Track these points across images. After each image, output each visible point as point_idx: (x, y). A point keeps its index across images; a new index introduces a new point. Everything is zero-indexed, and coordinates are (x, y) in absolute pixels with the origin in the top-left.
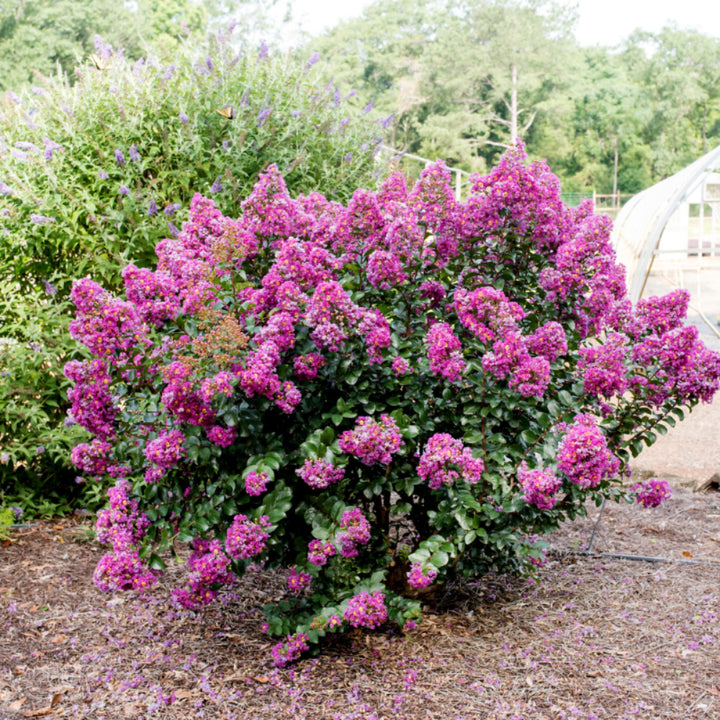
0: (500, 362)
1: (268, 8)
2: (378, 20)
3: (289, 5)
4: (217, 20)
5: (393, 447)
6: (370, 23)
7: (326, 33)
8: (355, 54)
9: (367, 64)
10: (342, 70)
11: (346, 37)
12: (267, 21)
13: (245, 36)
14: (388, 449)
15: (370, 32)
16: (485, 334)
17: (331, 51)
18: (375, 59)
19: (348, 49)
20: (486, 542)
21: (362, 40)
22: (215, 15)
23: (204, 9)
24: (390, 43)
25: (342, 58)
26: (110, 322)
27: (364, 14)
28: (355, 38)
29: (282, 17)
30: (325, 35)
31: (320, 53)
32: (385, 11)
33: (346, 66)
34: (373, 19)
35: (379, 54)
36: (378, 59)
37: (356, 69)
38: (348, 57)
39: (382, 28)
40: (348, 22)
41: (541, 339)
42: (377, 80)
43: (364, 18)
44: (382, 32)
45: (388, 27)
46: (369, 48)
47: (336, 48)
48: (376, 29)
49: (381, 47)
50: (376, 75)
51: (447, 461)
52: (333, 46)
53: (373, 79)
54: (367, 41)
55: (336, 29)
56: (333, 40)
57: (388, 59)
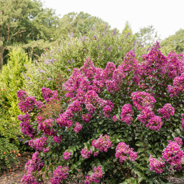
0: (142, 117)
1: (151, 34)
2: (179, 35)
3: (156, 33)
4: (138, 38)
5: (108, 146)
6: (177, 36)
7: (166, 39)
8: (173, 44)
9: (177, 46)
10: (170, 48)
11: (171, 40)
12: (151, 37)
13: (145, 41)
14: (106, 147)
15: (177, 38)
16: (140, 108)
17: (167, 44)
18: (179, 45)
19: (172, 43)
20: (147, 182)
21: (175, 40)
22: (138, 37)
23: (135, 36)
24: (183, 40)
25: (170, 45)
26: (27, 103)
27: (176, 34)
28: (173, 40)
29: (154, 36)
30: (166, 40)
31: (164, 44)
32: (181, 33)
33: (171, 47)
34: (178, 35)
35: (180, 43)
36: (179, 44)
37: (174, 47)
38: (172, 45)
39: (180, 37)
40: (171, 36)
41: (164, 110)
42: (179, 50)
43: (176, 35)
44: (180, 38)
45: (182, 36)
46: (177, 42)
47: (168, 43)
48: (179, 37)
49: (180, 41)
50: (179, 48)
51: (123, 152)
52: (168, 42)
53: (178, 50)
54: (177, 40)
55: (168, 38)
56: (167, 41)
57: (182, 45)
